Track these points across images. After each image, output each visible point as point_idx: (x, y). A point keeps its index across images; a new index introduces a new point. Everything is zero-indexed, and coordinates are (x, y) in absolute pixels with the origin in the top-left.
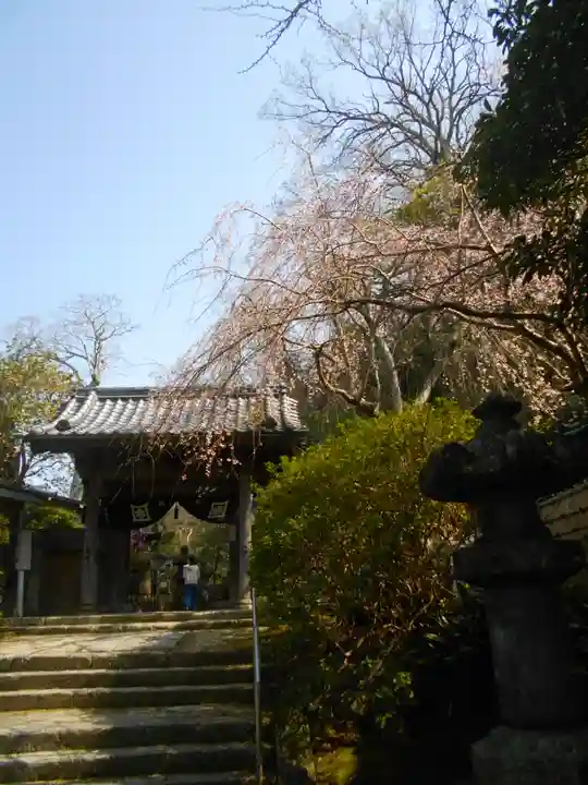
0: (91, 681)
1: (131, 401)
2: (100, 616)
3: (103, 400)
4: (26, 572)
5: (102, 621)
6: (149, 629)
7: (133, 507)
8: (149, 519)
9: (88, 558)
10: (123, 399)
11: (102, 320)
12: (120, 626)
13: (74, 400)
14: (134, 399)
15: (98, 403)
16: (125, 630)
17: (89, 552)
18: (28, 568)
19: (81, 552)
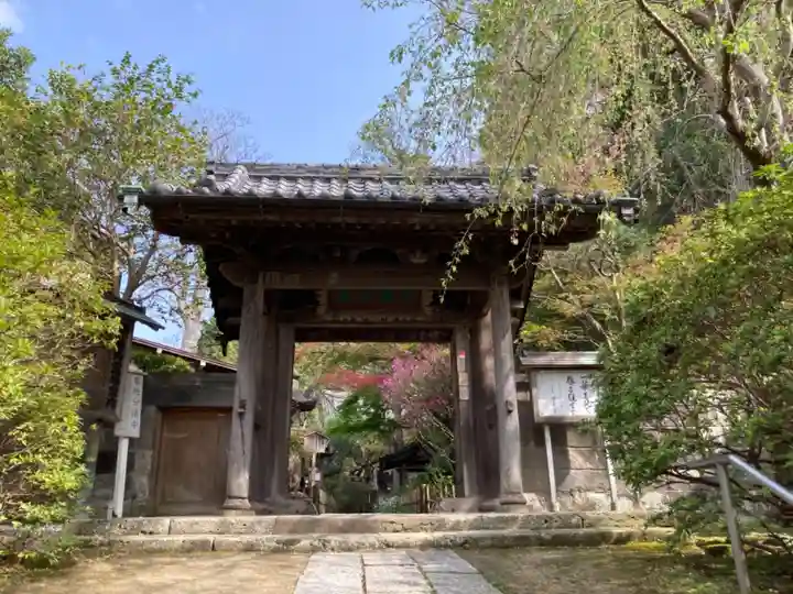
4: (132, 441)
9: (241, 415)
17: (243, 405)
18: (136, 433)
19: (229, 410)
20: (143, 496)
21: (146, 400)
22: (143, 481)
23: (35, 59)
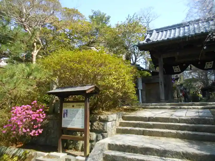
0: (181, 128)
1: (168, 31)
2: (170, 103)
3: (158, 32)
4: (141, 90)
5: (170, 105)
6: (190, 108)
7: (173, 67)
8: (180, 71)
9: (161, 84)
10: (165, 31)
11: (148, 16)
12: (179, 107)
13: (148, 34)
14: (169, 30)
15: (157, 34)
16: (180, 108)
17: (161, 83)
18: (142, 88)
19: (158, 83)
20: (145, 100)
21: (143, 82)
22: (144, 97)
23: (110, 17)
